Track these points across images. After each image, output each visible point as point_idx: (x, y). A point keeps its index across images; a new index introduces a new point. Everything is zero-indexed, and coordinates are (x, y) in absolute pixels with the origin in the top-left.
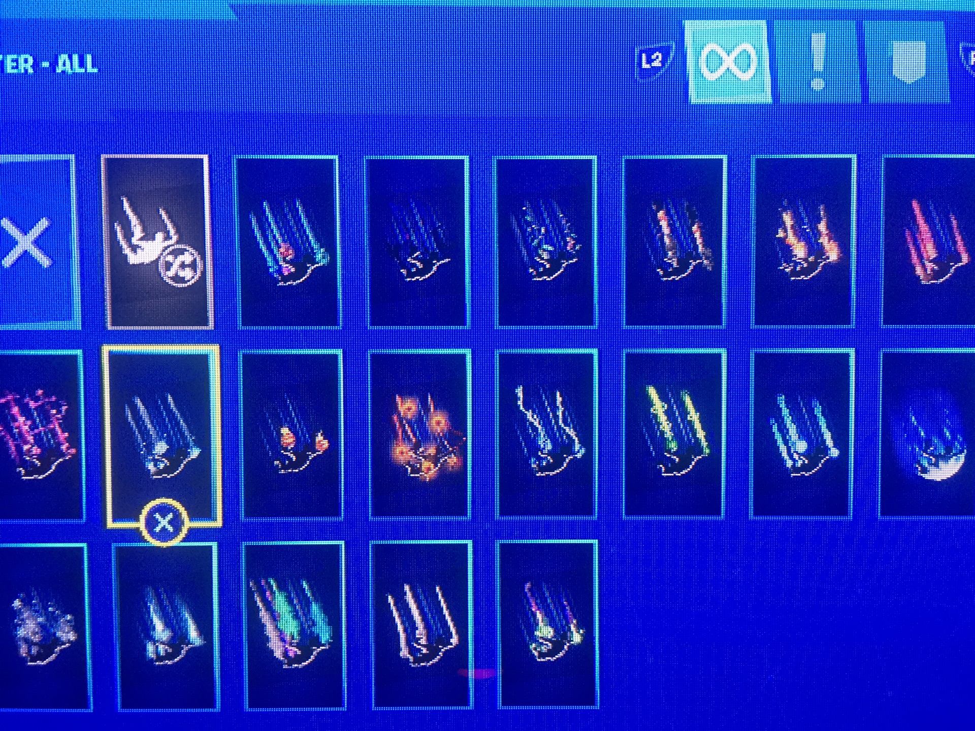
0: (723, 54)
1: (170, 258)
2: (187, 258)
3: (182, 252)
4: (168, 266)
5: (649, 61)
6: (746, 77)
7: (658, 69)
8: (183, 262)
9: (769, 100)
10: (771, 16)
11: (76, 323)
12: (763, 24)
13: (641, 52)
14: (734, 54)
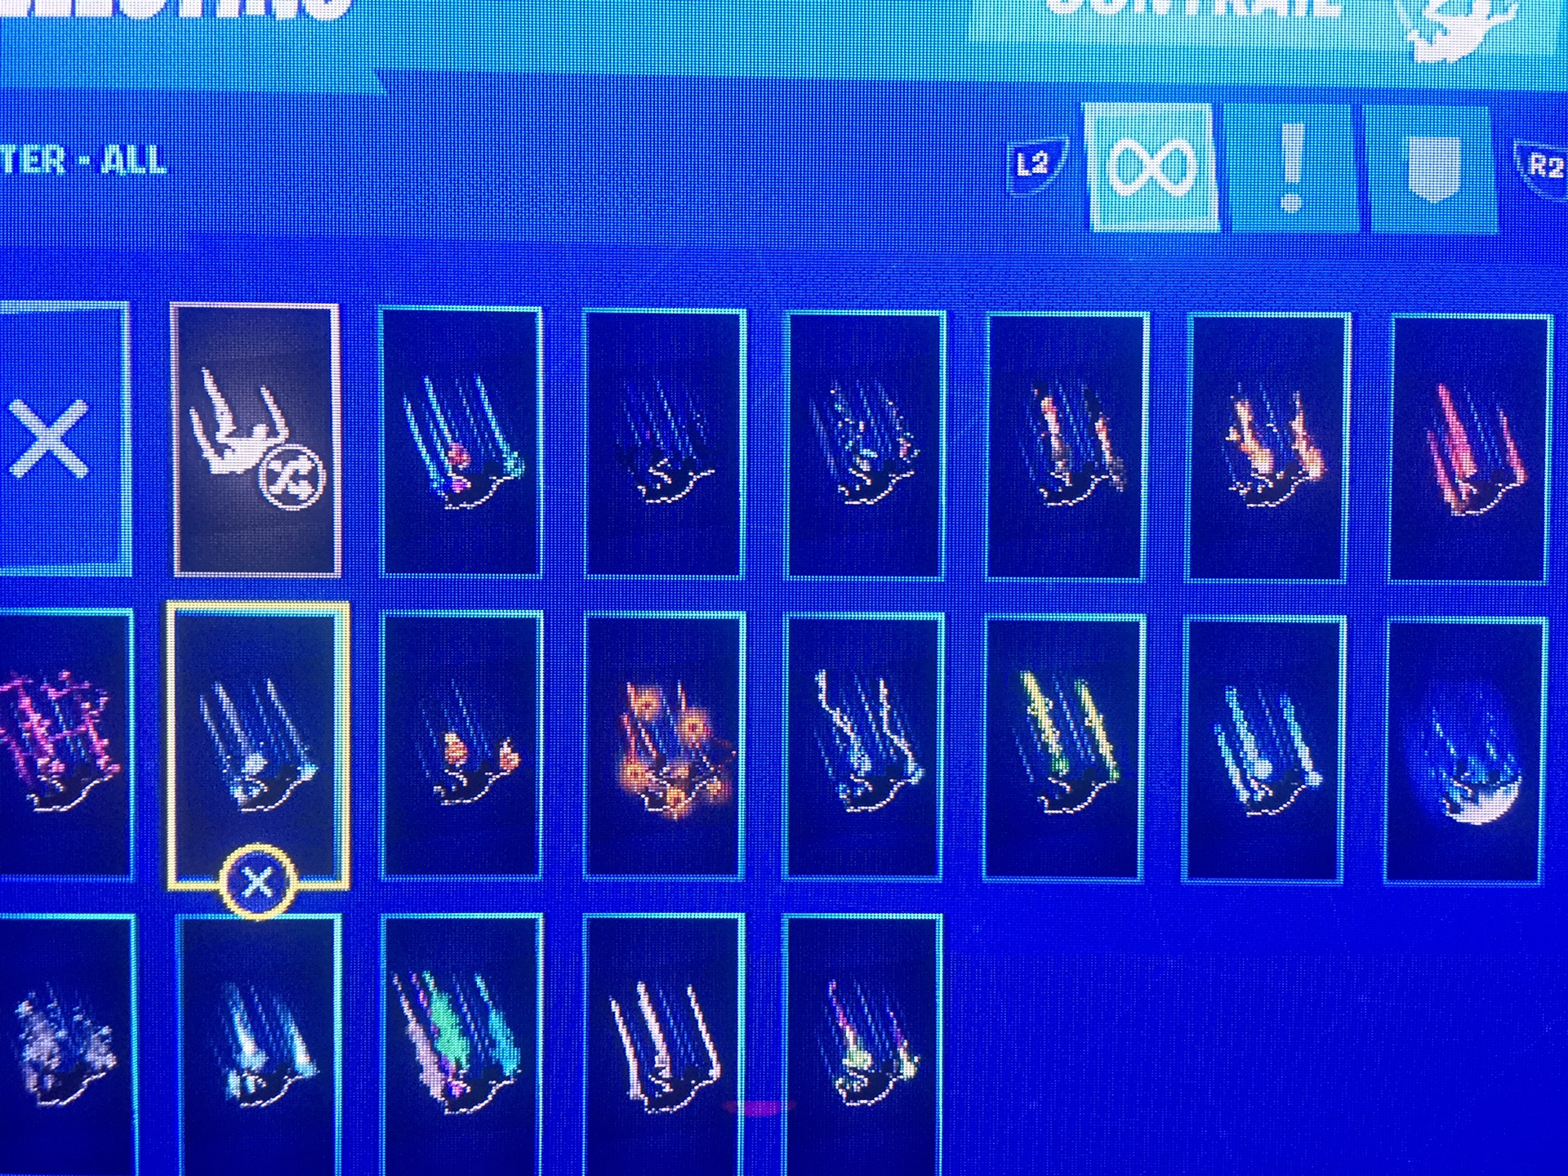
0: (1144, 155)
1: (276, 466)
2: (303, 465)
3: (295, 455)
4: (272, 477)
5: (1029, 165)
6: (1181, 190)
7: (1043, 177)
8: (297, 471)
9: (1213, 225)
10: (1219, 96)
11: (124, 566)
12: (1207, 108)
13: (1018, 150)
14: (1161, 155)
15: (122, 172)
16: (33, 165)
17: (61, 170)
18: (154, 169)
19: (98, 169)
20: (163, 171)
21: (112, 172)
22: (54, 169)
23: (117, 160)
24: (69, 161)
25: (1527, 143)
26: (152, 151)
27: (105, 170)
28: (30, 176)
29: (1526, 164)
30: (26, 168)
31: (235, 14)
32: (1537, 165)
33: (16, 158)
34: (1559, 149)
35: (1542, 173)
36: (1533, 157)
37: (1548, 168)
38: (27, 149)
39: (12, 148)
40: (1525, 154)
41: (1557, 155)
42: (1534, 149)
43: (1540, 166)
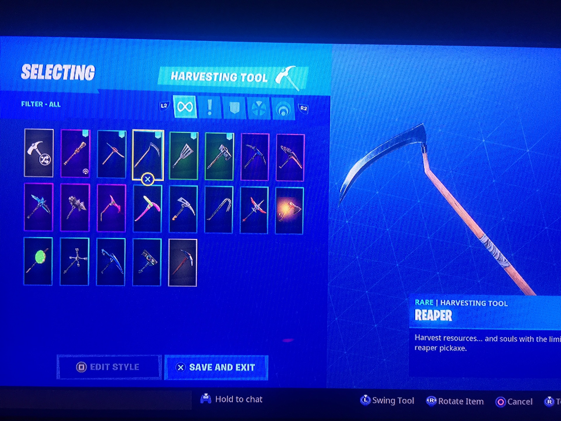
15: (53, 106)
16: (37, 105)
17: (42, 106)
18: (59, 106)
19: (49, 106)
20: (60, 106)
21: (51, 107)
22: (41, 106)
23: (52, 104)
24: (43, 105)
25: (301, 104)
26: (58, 103)
27: (50, 106)
28: (37, 107)
29: (300, 108)
30: (36, 105)
31: (73, 79)
32: (302, 108)
33: (34, 104)
34: (306, 105)
35: (303, 109)
36: (302, 106)
37: (304, 109)
38: (36, 102)
39: (34, 102)
40: (300, 106)
41: (306, 106)
42: (302, 105)
43: (303, 108)
